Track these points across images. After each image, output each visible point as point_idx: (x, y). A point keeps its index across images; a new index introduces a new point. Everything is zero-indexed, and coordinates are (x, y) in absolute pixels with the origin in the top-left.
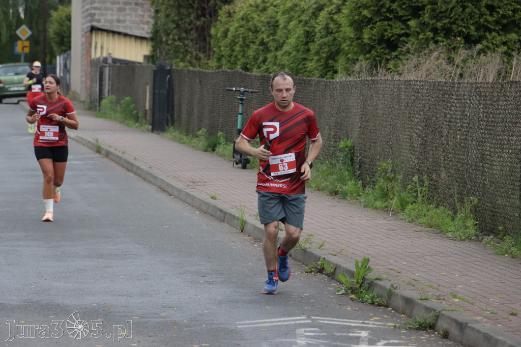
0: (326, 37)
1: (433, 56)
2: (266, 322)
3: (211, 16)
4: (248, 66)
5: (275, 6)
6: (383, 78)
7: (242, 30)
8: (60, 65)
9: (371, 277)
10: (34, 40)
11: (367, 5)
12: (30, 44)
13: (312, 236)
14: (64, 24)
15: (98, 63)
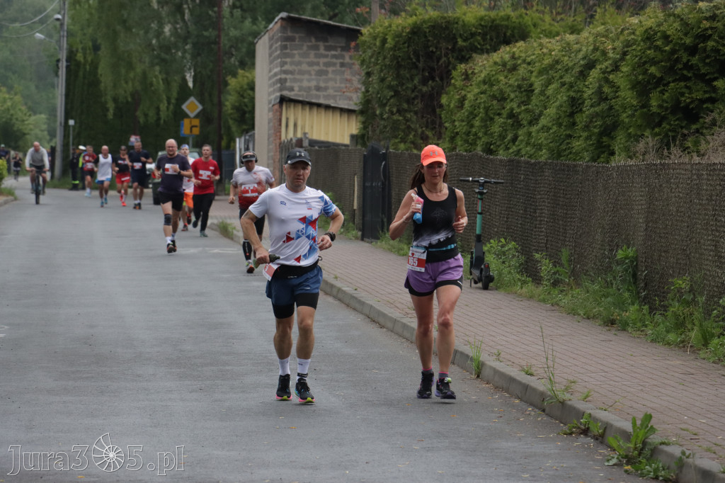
0: (599, 104)
3: (442, 79)
4: (492, 147)
5: (529, 64)
6: (676, 162)
7: (484, 98)
8: (240, 150)
9: (654, 441)
10: (204, 117)
11: (655, 59)
12: (200, 121)
13: (574, 382)
14: (245, 95)
15: (290, 147)
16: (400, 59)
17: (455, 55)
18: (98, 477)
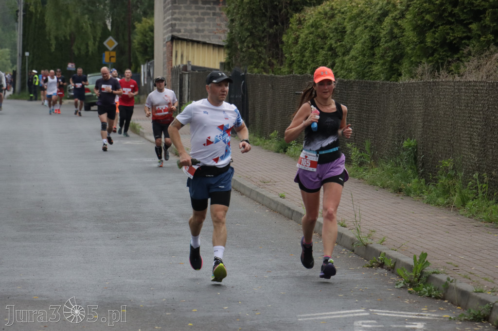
0: (391, 41)
1: (494, 58)
2: (325, 315)
3: (283, 24)
6: (444, 80)
7: (311, 37)
8: (144, 73)
9: (429, 271)
10: (119, 50)
11: (430, 10)
12: (116, 53)
13: (374, 232)
14: (147, 35)
15: (179, 71)
16: (254, 10)
17: (292, 7)
18: (47, 298)
